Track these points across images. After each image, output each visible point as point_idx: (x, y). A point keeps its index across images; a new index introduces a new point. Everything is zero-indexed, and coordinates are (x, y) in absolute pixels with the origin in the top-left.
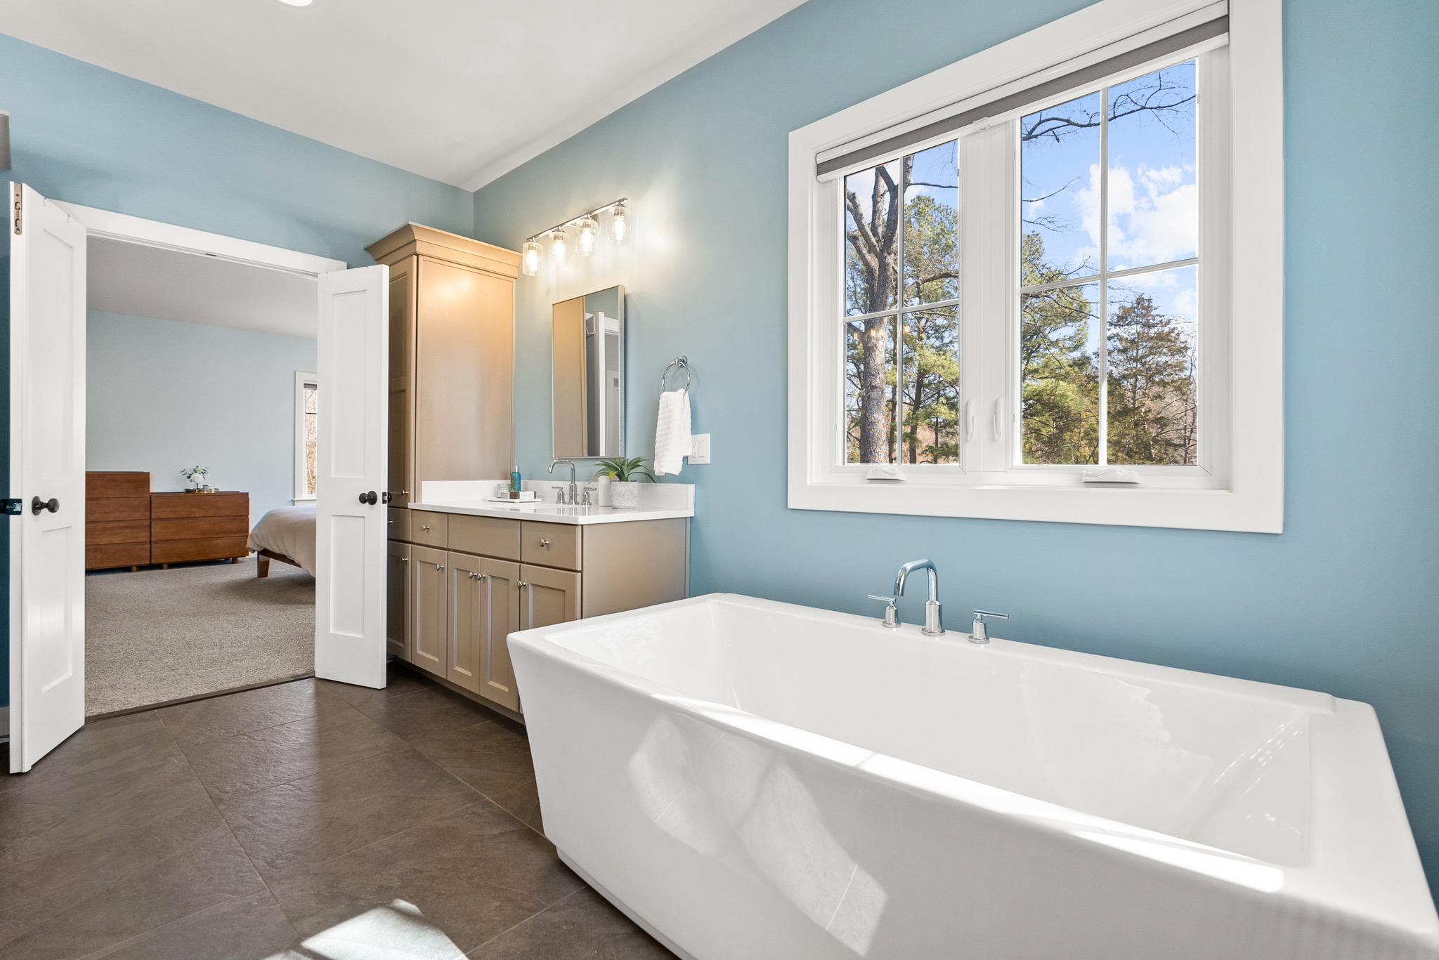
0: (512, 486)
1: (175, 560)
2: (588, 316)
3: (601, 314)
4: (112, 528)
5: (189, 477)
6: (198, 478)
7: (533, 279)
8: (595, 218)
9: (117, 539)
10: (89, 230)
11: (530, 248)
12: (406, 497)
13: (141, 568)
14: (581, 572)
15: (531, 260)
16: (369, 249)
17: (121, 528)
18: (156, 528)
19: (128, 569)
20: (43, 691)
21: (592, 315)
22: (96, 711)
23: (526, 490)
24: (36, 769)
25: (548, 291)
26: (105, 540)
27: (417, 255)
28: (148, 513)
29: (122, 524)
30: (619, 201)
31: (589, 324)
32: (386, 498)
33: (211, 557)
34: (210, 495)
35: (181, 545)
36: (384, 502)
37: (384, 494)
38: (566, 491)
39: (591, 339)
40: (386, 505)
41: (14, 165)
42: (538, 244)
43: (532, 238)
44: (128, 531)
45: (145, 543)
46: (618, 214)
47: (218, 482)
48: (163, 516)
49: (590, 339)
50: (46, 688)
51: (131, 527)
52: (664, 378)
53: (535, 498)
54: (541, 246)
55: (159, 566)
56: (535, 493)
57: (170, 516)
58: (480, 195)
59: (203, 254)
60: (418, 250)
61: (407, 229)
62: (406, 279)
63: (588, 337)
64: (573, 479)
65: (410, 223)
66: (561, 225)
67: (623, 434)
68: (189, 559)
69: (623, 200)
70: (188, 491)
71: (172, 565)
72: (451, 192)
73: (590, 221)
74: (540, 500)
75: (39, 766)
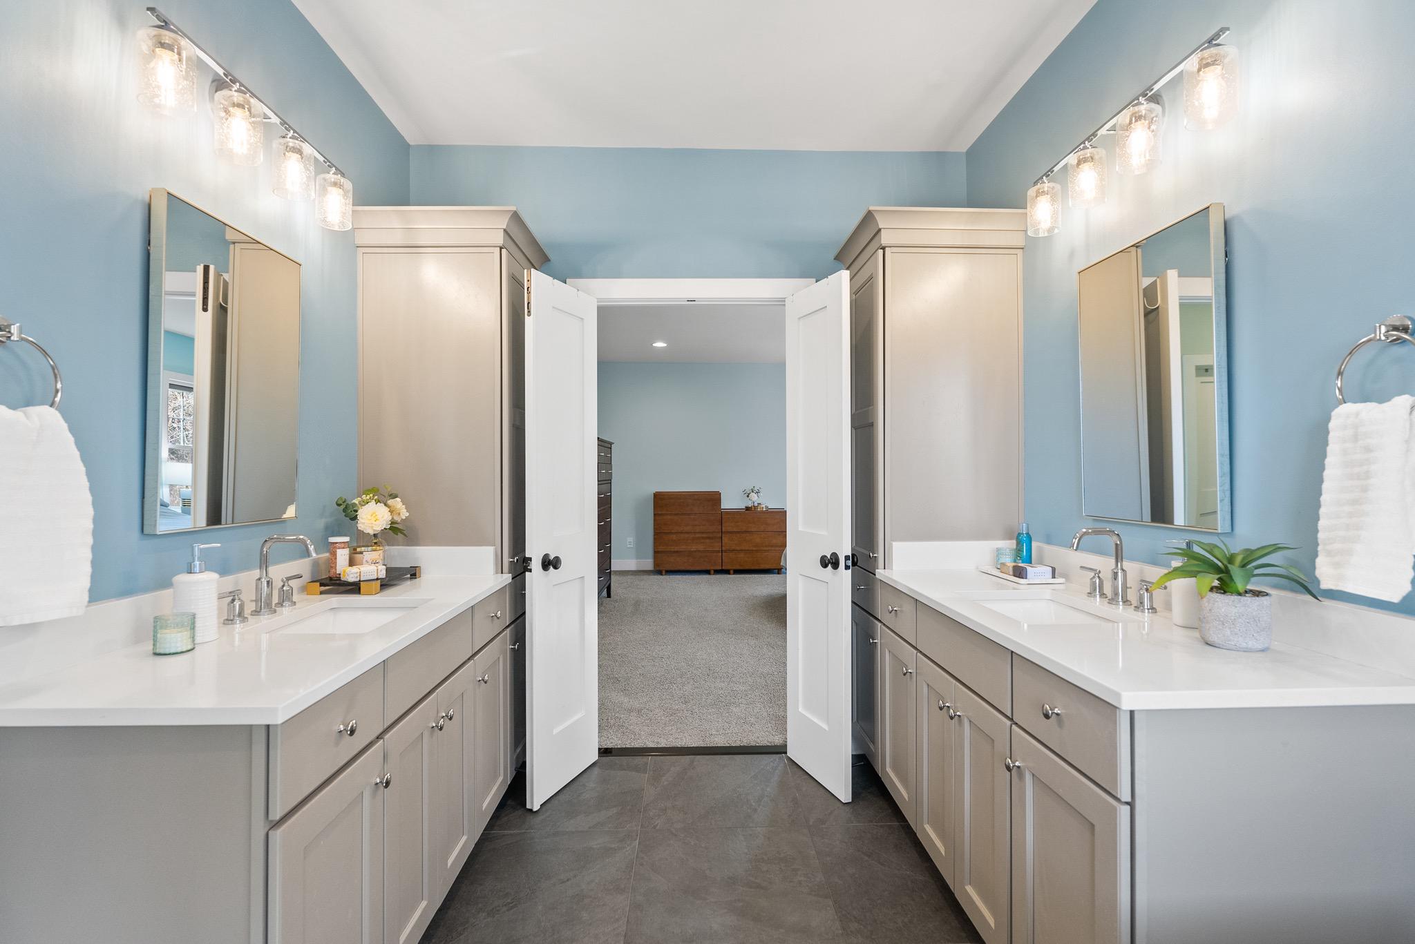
0: (1019, 550)
1: (738, 567)
2: (1146, 282)
3: (1172, 274)
4: (699, 538)
5: (748, 496)
6: (754, 496)
7: (1048, 239)
8: (1156, 99)
9: (701, 548)
10: (599, 300)
11: (1038, 194)
12: (875, 560)
13: (717, 572)
14: (1131, 804)
15: (1042, 212)
16: (837, 258)
17: (703, 538)
18: (725, 540)
19: (707, 572)
20: (554, 734)
21: (1152, 279)
22: (615, 742)
23: (1041, 563)
24: (544, 809)
25: (1072, 254)
26: (694, 548)
27: (884, 248)
28: (720, 527)
29: (704, 535)
30: (1210, 42)
31: (1150, 294)
32: (850, 563)
33: (763, 567)
34: (762, 512)
35: (742, 555)
36: (847, 567)
37: (847, 558)
38: (1107, 575)
39: (1153, 316)
40: (849, 571)
41: (550, 256)
42: (1051, 184)
43: (1042, 178)
44: (707, 541)
45: (718, 552)
46: (1207, 65)
47: (767, 501)
48: (730, 529)
49: (1151, 316)
50: (555, 732)
51: (709, 538)
52: (1340, 373)
53: (1054, 577)
54: (1058, 187)
55: (727, 572)
56: (1054, 570)
57: (735, 530)
58: (974, 153)
59: (684, 301)
60: (884, 242)
61: (869, 217)
62: (872, 284)
63: (1147, 313)
64: (1119, 556)
65: (871, 208)
66: (1089, 139)
67: (1227, 486)
68: (747, 568)
69: (1217, 35)
70: (747, 509)
71: (737, 572)
72: (939, 158)
73: (1144, 107)
74: (1061, 580)
75: (549, 805)
